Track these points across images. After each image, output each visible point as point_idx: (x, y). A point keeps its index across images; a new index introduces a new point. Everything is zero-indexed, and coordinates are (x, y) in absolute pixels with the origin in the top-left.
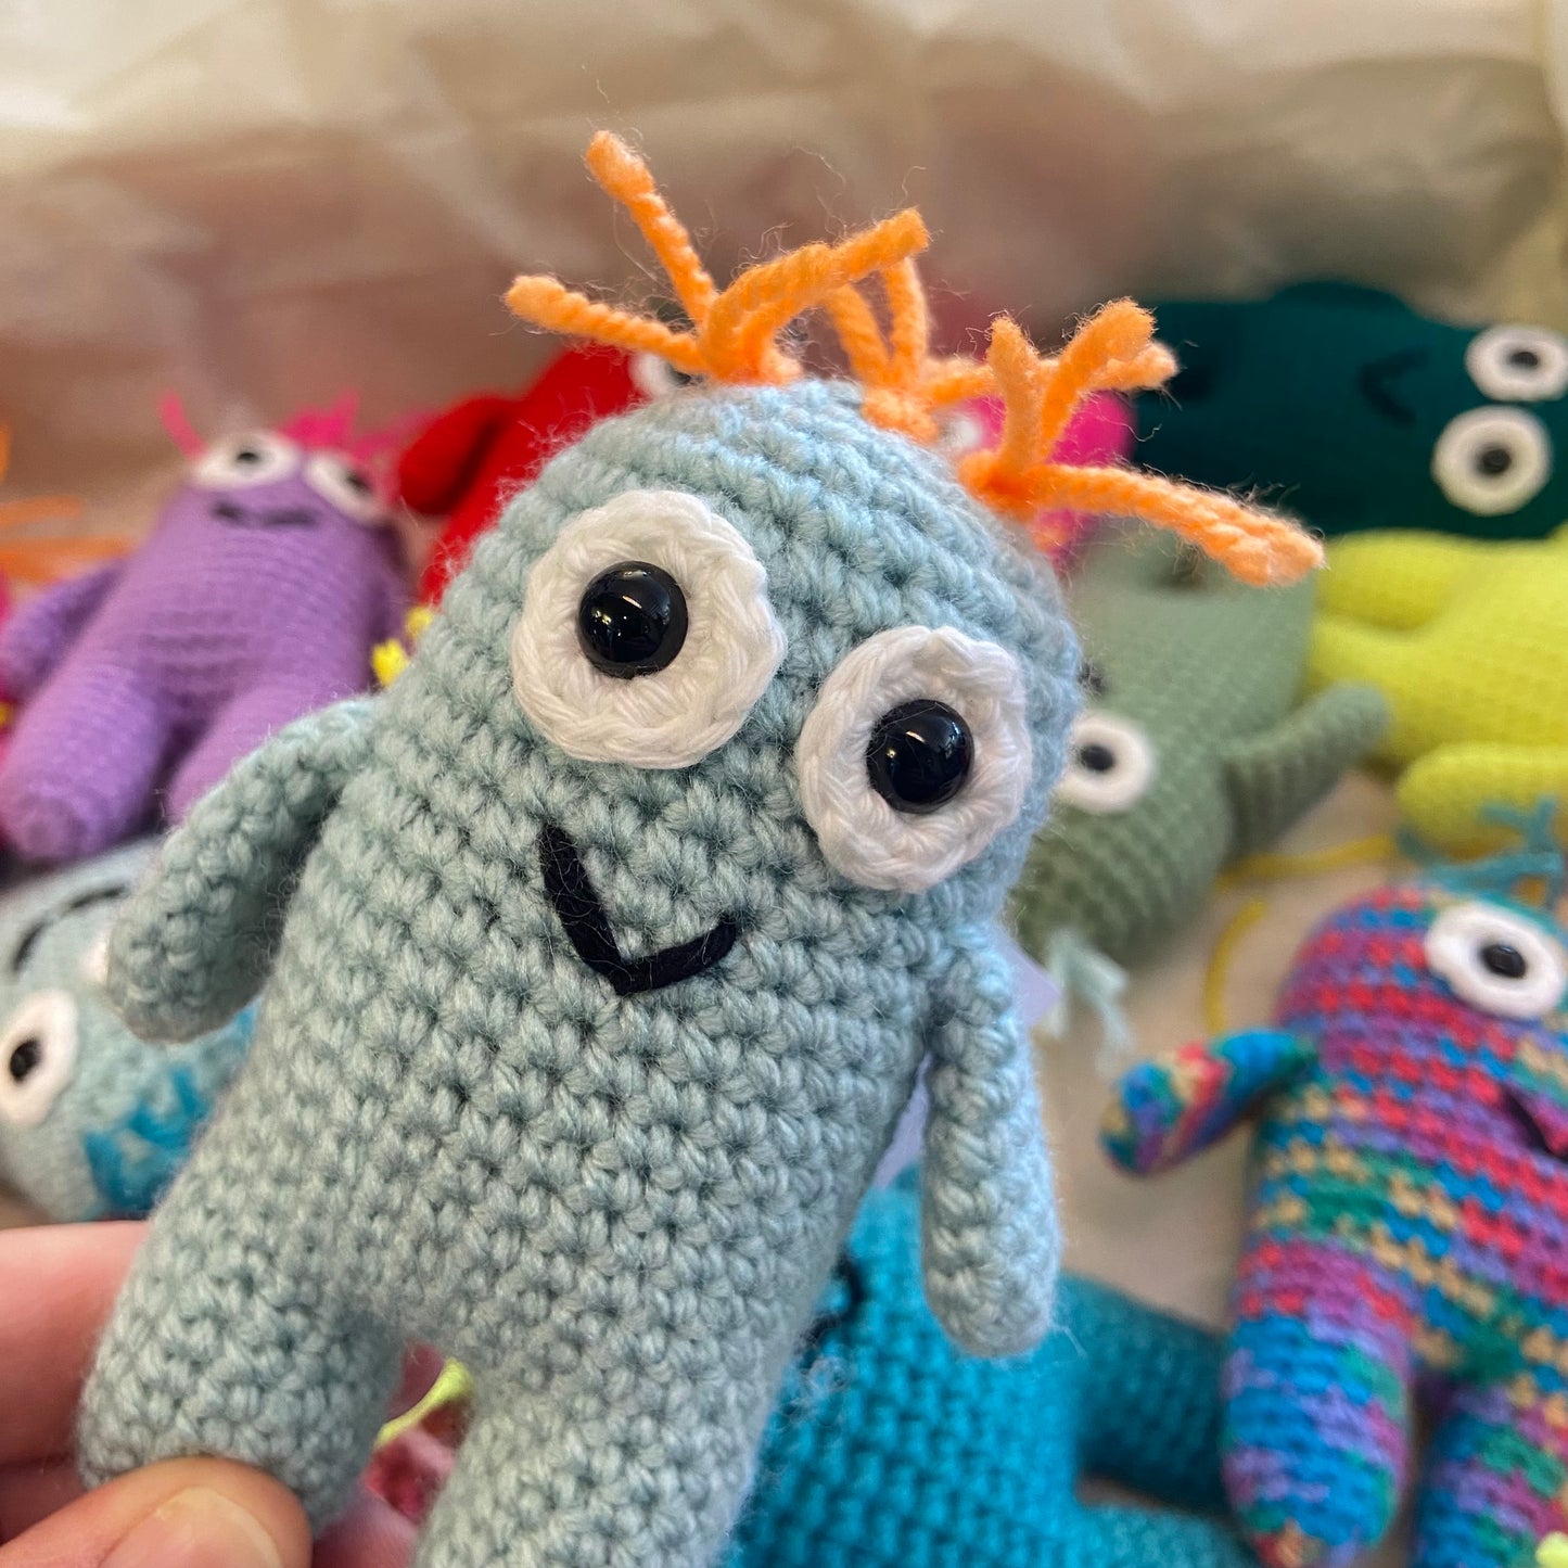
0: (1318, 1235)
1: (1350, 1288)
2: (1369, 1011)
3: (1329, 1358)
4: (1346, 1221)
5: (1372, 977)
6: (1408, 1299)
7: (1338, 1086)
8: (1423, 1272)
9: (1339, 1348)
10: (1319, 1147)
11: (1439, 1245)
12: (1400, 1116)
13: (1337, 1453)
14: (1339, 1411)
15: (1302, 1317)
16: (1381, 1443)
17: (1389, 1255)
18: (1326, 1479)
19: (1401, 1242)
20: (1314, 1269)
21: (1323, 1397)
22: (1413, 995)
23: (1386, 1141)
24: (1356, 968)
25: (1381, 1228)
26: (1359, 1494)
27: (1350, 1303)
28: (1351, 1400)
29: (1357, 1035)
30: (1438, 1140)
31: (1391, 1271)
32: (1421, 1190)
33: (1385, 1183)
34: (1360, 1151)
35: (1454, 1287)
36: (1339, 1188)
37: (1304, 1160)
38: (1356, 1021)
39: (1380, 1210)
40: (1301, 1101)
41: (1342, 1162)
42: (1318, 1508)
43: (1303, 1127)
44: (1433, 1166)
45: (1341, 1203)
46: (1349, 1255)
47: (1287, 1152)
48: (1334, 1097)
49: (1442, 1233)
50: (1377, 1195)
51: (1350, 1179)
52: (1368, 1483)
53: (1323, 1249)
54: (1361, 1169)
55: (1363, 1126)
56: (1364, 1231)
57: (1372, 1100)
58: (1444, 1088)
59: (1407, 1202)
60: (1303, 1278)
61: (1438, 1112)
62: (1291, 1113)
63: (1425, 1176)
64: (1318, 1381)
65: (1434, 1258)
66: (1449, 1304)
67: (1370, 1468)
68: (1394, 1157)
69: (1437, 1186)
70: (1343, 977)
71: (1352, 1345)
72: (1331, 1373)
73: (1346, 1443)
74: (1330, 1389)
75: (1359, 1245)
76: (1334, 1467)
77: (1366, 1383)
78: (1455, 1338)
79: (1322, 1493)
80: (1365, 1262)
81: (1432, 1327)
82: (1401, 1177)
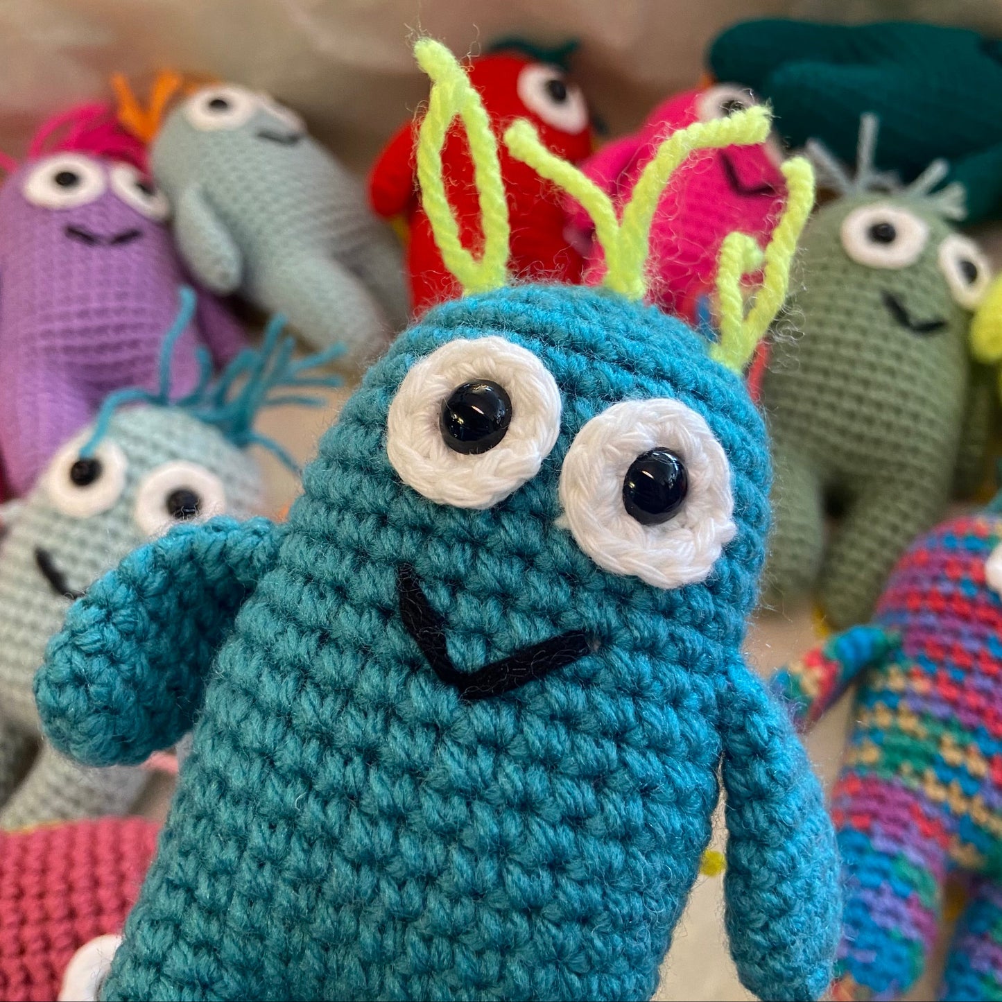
0: (888, 775)
1: (904, 815)
2: (940, 613)
3: (885, 864)
4: (907, 767)
5: (946, 588)
6: (947, 823)
7: (913, 667)
8: (959, 806)
9: (892, 857)
10: (895, 711)
11: (972, 787)
12: (954, 693)
13: (885, 931)
14: (887, 901)
15: (868, 833)
16: (917, 925)
17: (935, 792)
18: (873, 947)
19: (944, 783)
20: (881, 799)
21: (878, 891)
22: (973, 603)
23: (941, 710)
24: (935, 579)
25: (930, 774)
26: (897, 959)
27: (905, 826)
28: (896, 895)
29: (930, 630)
30: (979, 712)
31: (936, 803)
32: (963, 747)
33: (939, 742)
34: (922, 716)
35: (982, 817)
36: (906, 742)
37: (884, 719)
38: (931, 620)
39: (932, 760)
40: (887, 675)
41: (908, 723)
42: (867, 967)
43: (885, 694)
44: (973, 730)
45: (906, 753)
46: (907, 790)
47: (874, 712)
48: (909, 675)
49: (976, 778)
50: (932, 748)
51: (914, 735)
52: (904, 952)
53: (890, 785)
54: (922, 730)
55: (926, 697)
56: (919, 775)
57: (935, 679)
58: (987, 674)
59: (952, 755)
60: (873, 805)
61: (982, 692)
62: (879, 684)
63: (968, 737)
64: (875, 879)
65: (967, 796)
66: (977, 827)
67: (907, 942)
68: (946, 723)
69: (974, 746)
70: (927, 586)
71: (902, 855)
72: (885, 874)
73: (890, 923)
74: (883, 885)
75: (915, 784)
76: (881, 939)
77: (910, 883)
78: (980, 850)
79: (872, 957)
80: (918, 795)
81: (964, 842)
82: (949, 738)
